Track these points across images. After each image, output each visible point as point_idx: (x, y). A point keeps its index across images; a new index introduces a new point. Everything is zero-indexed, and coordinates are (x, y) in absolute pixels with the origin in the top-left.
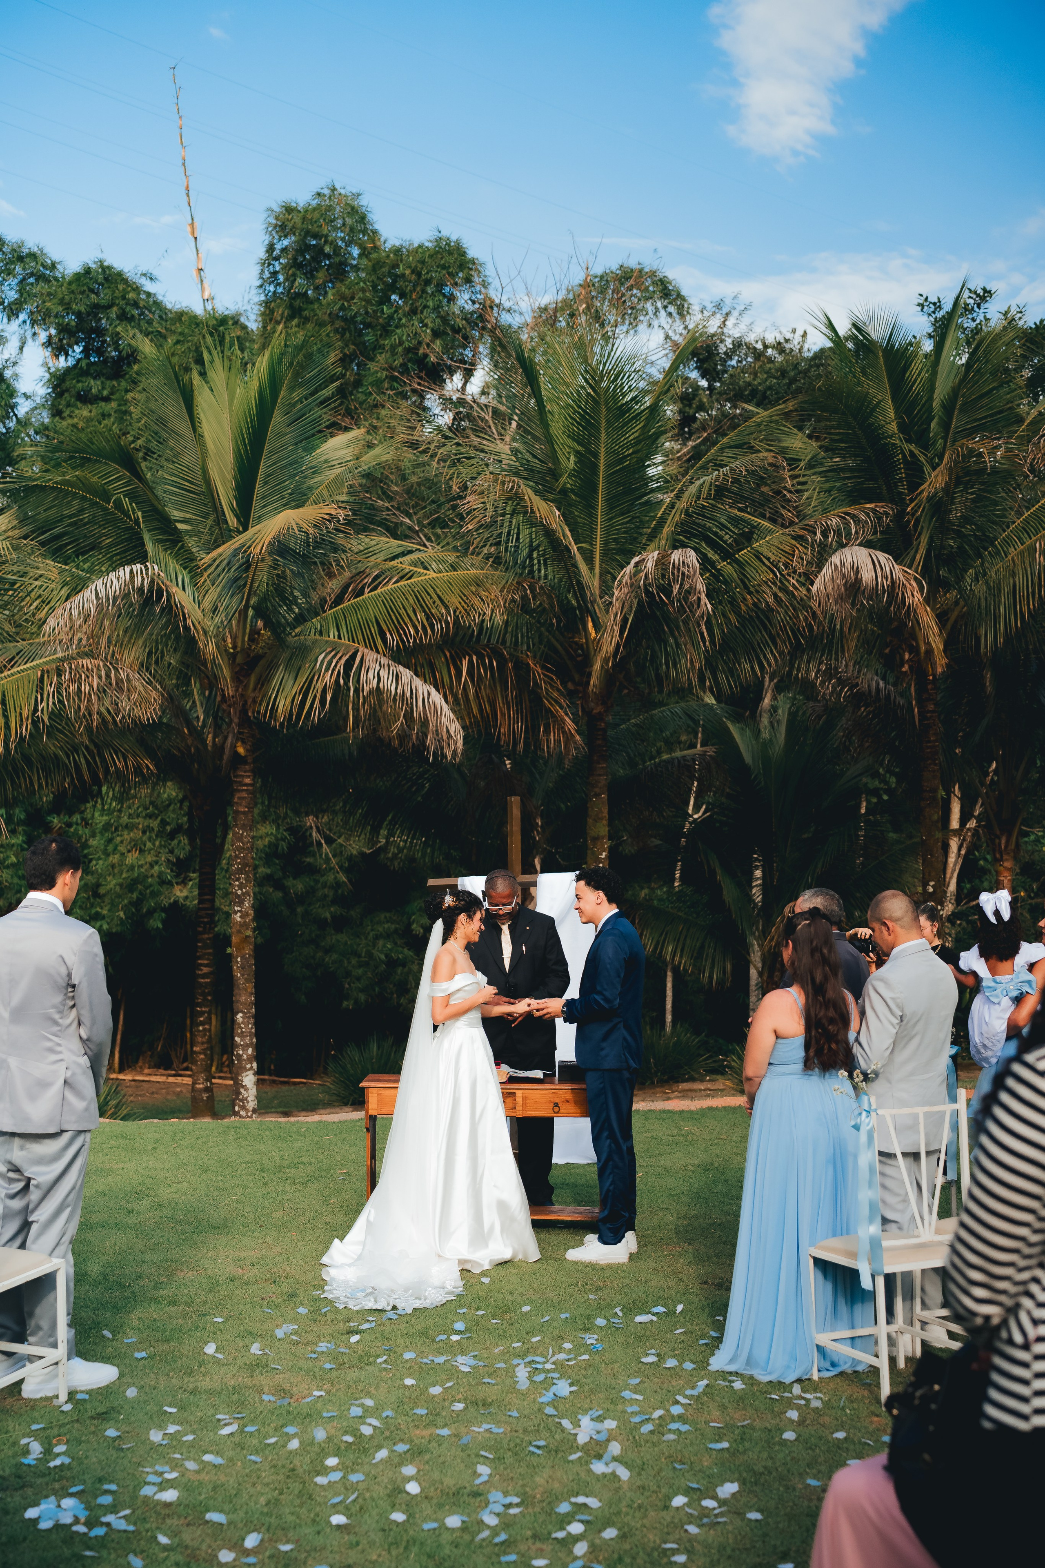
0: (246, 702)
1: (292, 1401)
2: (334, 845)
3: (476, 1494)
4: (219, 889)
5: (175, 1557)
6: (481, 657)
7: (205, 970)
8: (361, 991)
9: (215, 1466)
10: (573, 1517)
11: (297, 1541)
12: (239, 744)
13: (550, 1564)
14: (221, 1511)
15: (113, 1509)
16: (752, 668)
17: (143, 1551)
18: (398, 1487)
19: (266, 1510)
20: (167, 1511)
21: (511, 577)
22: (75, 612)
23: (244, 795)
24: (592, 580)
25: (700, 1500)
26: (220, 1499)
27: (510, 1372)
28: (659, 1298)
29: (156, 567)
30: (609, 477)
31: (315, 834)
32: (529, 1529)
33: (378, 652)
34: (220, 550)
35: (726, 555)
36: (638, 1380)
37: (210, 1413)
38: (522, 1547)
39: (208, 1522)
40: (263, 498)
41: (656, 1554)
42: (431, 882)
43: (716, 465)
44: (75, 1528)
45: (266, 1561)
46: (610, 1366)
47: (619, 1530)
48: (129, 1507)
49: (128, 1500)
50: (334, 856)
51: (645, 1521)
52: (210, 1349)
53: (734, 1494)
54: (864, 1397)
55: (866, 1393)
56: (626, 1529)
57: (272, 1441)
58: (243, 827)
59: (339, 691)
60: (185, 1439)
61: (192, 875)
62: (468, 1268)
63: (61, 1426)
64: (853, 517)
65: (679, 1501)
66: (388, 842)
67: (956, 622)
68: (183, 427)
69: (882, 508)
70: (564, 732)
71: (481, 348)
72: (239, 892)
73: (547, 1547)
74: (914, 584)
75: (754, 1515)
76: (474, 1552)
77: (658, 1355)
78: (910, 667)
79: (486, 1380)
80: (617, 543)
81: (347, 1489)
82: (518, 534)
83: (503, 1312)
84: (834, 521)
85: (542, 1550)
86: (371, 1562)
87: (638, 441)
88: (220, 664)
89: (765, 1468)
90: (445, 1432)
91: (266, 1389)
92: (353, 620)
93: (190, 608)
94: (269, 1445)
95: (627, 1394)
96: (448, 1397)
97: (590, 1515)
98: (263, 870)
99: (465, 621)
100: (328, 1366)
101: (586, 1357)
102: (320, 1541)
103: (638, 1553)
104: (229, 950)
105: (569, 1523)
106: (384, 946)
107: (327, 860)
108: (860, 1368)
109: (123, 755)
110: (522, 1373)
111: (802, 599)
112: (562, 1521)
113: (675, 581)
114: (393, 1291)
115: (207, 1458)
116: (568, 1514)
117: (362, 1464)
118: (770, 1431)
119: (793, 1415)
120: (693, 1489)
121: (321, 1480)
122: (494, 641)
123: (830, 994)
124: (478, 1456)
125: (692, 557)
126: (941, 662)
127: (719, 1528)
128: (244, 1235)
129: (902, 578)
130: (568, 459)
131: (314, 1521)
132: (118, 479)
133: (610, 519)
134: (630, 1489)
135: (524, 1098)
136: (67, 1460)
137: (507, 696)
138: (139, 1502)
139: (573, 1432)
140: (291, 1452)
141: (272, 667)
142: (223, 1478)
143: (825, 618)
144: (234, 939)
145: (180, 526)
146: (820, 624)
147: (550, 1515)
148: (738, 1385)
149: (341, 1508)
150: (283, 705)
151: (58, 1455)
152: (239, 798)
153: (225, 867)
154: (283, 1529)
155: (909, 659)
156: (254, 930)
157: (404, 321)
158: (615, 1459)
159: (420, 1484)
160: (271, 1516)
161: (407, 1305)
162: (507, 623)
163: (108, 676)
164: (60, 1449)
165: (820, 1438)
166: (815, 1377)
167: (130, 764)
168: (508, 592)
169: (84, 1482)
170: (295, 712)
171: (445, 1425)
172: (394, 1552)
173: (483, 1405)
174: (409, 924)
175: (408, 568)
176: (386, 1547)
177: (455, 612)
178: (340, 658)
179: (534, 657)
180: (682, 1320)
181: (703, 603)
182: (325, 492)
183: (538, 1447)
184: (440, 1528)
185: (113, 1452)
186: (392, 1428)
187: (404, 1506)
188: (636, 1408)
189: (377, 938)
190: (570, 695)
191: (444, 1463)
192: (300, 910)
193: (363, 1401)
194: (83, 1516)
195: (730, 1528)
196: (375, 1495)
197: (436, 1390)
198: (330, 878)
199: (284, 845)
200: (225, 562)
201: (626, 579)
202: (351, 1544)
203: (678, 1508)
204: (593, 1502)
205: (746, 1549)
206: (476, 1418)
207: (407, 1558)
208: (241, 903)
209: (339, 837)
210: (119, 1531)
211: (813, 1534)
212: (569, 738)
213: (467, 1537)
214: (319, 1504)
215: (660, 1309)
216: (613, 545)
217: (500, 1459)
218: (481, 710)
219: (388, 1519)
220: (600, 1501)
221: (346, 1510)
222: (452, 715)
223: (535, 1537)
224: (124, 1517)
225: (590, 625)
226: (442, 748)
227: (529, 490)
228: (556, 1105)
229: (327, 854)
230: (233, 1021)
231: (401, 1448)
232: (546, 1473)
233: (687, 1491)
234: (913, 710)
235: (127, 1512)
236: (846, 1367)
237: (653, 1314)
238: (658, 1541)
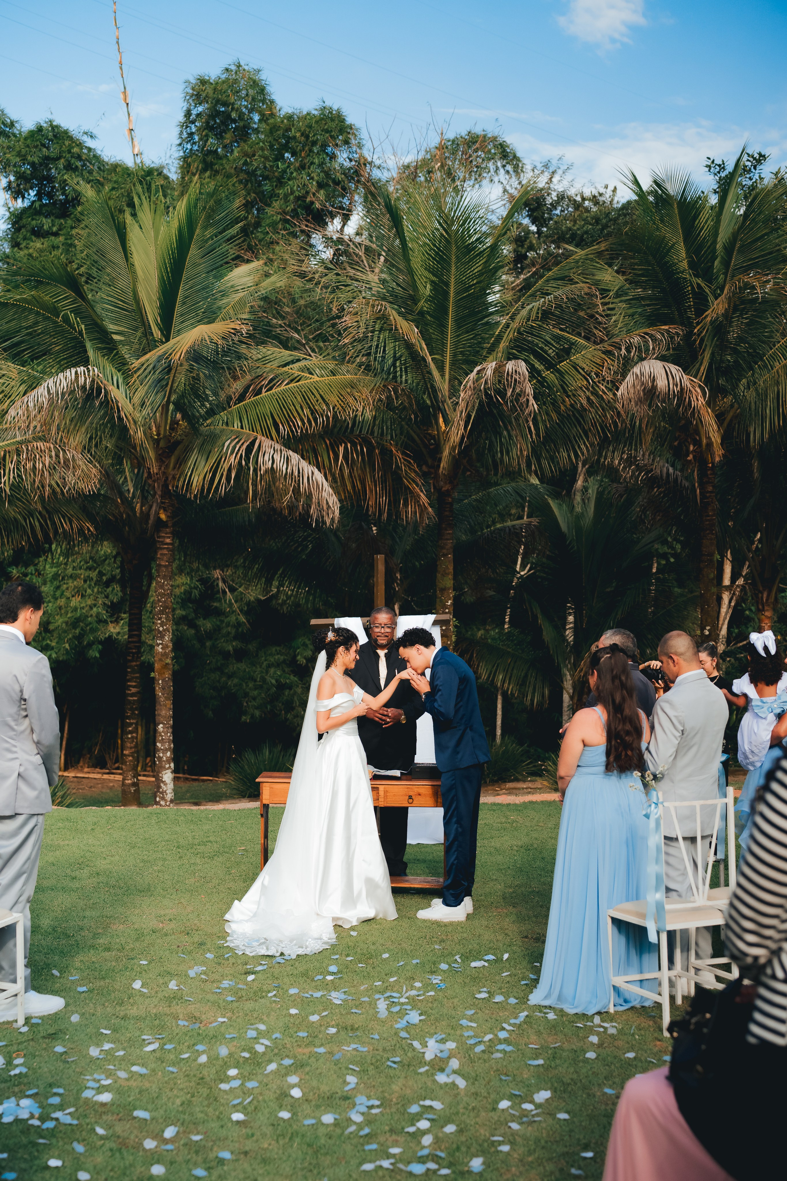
0: (167, 478)
1: (201, 1025)
2: (236, 593)
3: (346, 1098)
4: (145, 627)
5: (109, 1144)
6: (354, 445)
7: (134, 690)
8: (257, 708)
9: (141, 1075)
10: (421, 1116)
11: (205, 1133)
12: (162, 511)
13: (404, 1152)
14: (146, 1110)
15: (61, 1107)
16: (569, 456)
17: (84, 1140)
18: (285, 1092)
19: (181, 1109)
20: (103, 1110)
21: (378, 381)
22: (31, 405)
23: (165, 552)
24: (442, 384)
25: (520, 1104)
26: (145, 1100)
27: (373, 1004)
28: (490, 948)
29: (96, 369)
30: (457, 302)
31: (221, 584)
32: (387, 1125)
33: (272, 439)
34: (147, 356)
35: (550, 366)
36: (472, 1012)
37: (137, 1034)
38: (382, 1139)
39: (135, 1118)
40: (182, 316)
41: (486, 1144)
42: (313, 622)
43: (542, 293)
44: (31, 1122)
45: (181, 1147)
46: (451, 1001)
47: (457, 1126)
48: (73, 1106)
49: (72, 1100)
50: (236, 602)
51: (477, 1119)
52: (137, 985)
53: (547, 1100)
54: (649, 1026)
55: (651, 1023)
56: (463, 1126)
57: (186, 1056)
58: (164, 577)
59: (241, 470)
60: (117, 1054)
61: (124, 616)
62: (340, 923)
63: (19, 1044)
64: (651, 336)
65: (504, 1104)
66: (278, 591)
67: (731, 421)
68: (118, 257)
69: (674, 329)
70: (419, 505)
71: (356, 198)
72: (161, 629)
73: (401, 1139)
74: (699, 390)
75: (563, 1116)
76: (344, 1142)
77: (489, 992)
78: (694, 457)
79: (353, 1011)
80: (463, 355)
81: (244, 1093)
82: (385, 347)
83: (368, 958)
84: (636, 340)
85: (397, 1141)
86: (263, 1149)
87: (481, 273)
88: (146, 448)
89: (572, 1079)
90: (322, 1050)
91: (181, 1017)
92: (252, 414)
93: (123, 402)
94: (183, 1059)
95: (464, 1022)
96: (324, 1023)
97: (435, 1114)
98: (179, 612)
99: (342, 416)
100: (230, 999)
101: (432, 993)
102: (223, 1133)
103: (472, 1144)
104: (152, 675)
105: (418, 1120)
106: (275, 673)
107: (231, 605)
108: (646, 1004)
109: (69, 519)
110: (382, 1005)
111: (609, 402)
112: (413, 1119)
113: (509, 385)
114: (281, 941)
115: (135, 1068)
116: (417, 1114)
117: (256, 1074)
118: (576, 1051)
119: (594, 1039)
120: (515, 1095)
121: (224, 1086)
122: (364, 432)
123: (627, 712)
124: (347, 1068)
125: (522, 367)
126: (718, 453)
127: (535, 1125)
128: (164, 897)
129: (689, 385)
130: (425, 287)
131: (218, 1118)
132: (66, 298)
133: (458, 336)
134: (466, 1095)
135: (386, 792)
136: (24, 1070)
137: (374, 476)
138: (81, 1102)
139: (422, 1051)
140: (200, 1065)
141: (187, 451)
142: (147, 1085)
143: (627, 417)
144: (157, 666)
145: (115, 337)
146: (623, 421)
147: (403, 1114)
148: (551, 1016)
149: (240, 1108)
150: (197, 481)
151: (17, 1066)
152: (161, 554)
153: (150, 609)
154: (195, 1124)
155: (694, 451)
156: (173, 659)
157: (294, 174)
158: (455, 1072)
159: (302, 1090)
160: (185, 1114)
161: (292, 952)
162: (375, 418)
163: (57, 456)
164: (19, 1061)
165: (615, 1057)
166: (612, 1010)
167: (74, 526)
168: (376, 393)
169: (38, 1087)
170: (206, 487)
171: (322, 1045)
172: (281, 1142)
173: (352, 1030)
174: (295, 656)
175: (297, 373)
176: (275, 1138)
177: (334, 408)
178: (242, 444)
179: (397, 445)
180: (508, 966)
181: (530, 403)
182: (231, 311)
183: (395, 1062)
184: (317, 1123)
185: (61, 1064)
186: (280, 1047)
187: (289, 1107)
188: (471, 1033)
189: (269, 666)
190: (425, 475)
191: (320, 1074)
192: (208, 644)
193: (257, 1026)
194: (37, 1113)
195: (544, 1125)
196: (266, 1098)
197: (314, 1018)
198: (233, 619)
199: (196, 593)
200: (151, 366)
201: (470, 383)
202: (248, 1135)
203: (503, 1110)
204: (437, 1105)
205: (557, 1142)
206: (346, 1039)
207: (292, 1146)
208: (162, 638)
209: (240, 587)
210: (65, 1125)
211: (609, 1130)
212: (423, 509)
213: (338, 1131)
214: (223, 1105)
215: (491, 957)
216: (460, 357)
217: (365, 1071)
218: (353, 487)
219: (276, 1116)
220: (443, 1104)
221: (244, 1110)
222: (331, 491)
223: (391, 1131)
224: (69, 1114)
225: (441, 420)
226: (323, 517)
227: (394, 312)
228: (410, 797)
229: (230, 600)
230: (155, 731)
231: (287, 1062)
232: (401, 1082)
233: (511, 1097)
234: (696, 491)
235: (72, 1110)
236: (636, 1003)
237: (485, 961)
238: (487, 1135)
